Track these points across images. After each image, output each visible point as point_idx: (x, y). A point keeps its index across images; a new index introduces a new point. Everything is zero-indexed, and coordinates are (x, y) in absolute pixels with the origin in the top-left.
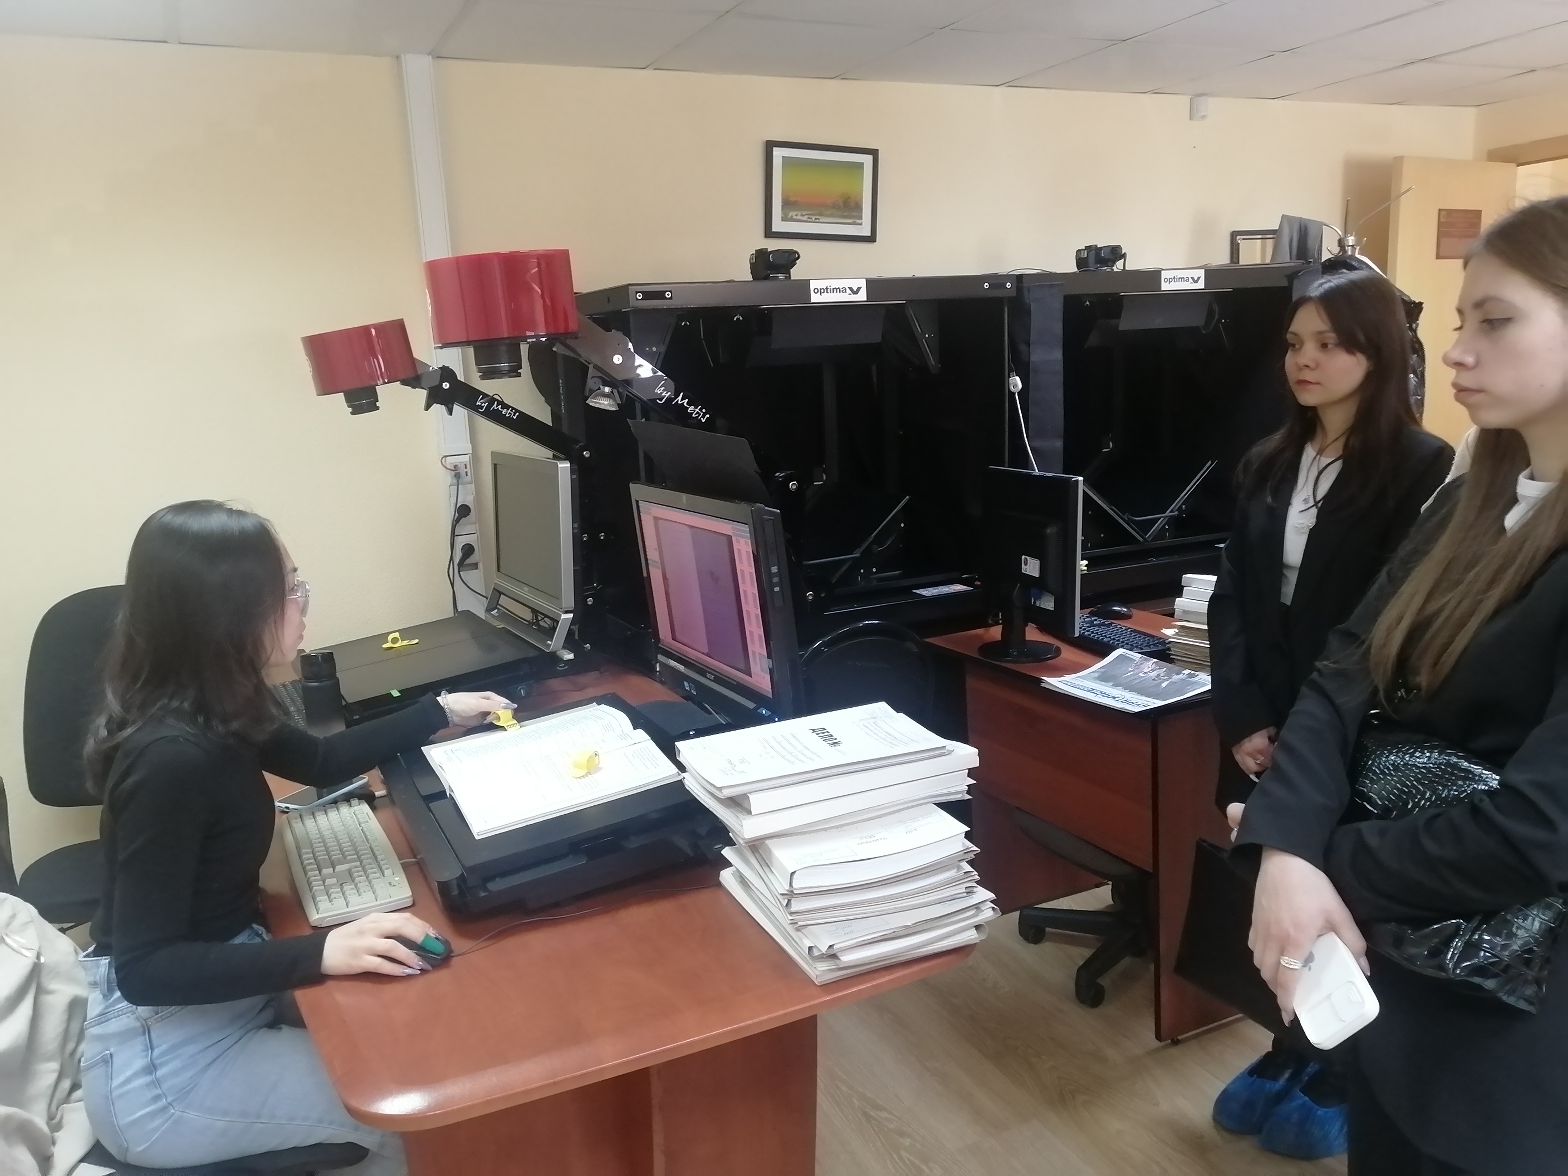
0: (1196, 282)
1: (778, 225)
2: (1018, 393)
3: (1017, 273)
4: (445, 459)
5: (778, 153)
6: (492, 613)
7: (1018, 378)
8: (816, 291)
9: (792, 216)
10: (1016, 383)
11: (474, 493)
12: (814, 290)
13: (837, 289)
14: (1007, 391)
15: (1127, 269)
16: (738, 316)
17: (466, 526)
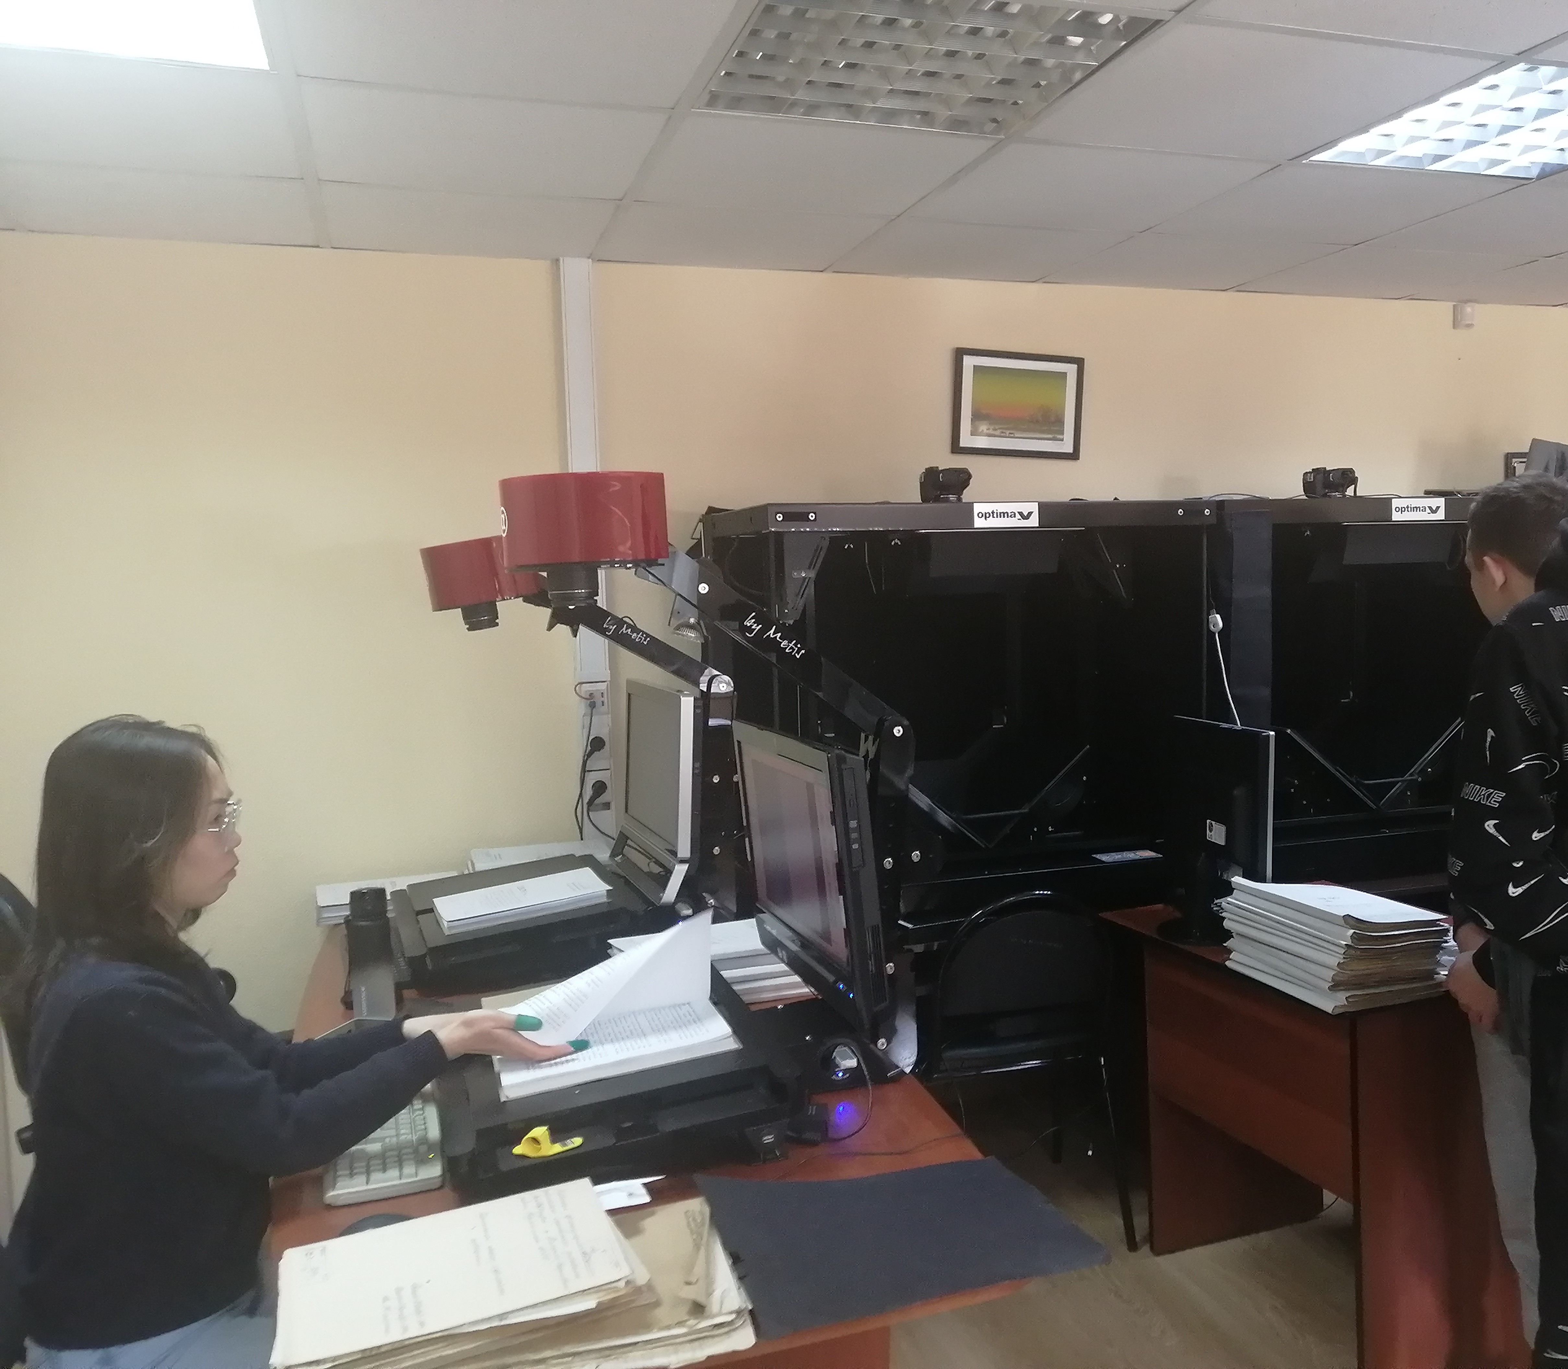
0: (1434, 512)
1: (966, 441)
2: (1218, 633)
3: (1217, 499)
4: (580, 687)
5: (969, 362)
6: (616, 859)
7: (1218, 616)
8: (980, 515)
9: (983, 431)
10: (1217, 620)
11: (610, 725)
12: (978, 514)
13: (1004, 513)
14: (1205, 632)
15: (1358, 494)
16: (896, 541)
17: (599, 761)
